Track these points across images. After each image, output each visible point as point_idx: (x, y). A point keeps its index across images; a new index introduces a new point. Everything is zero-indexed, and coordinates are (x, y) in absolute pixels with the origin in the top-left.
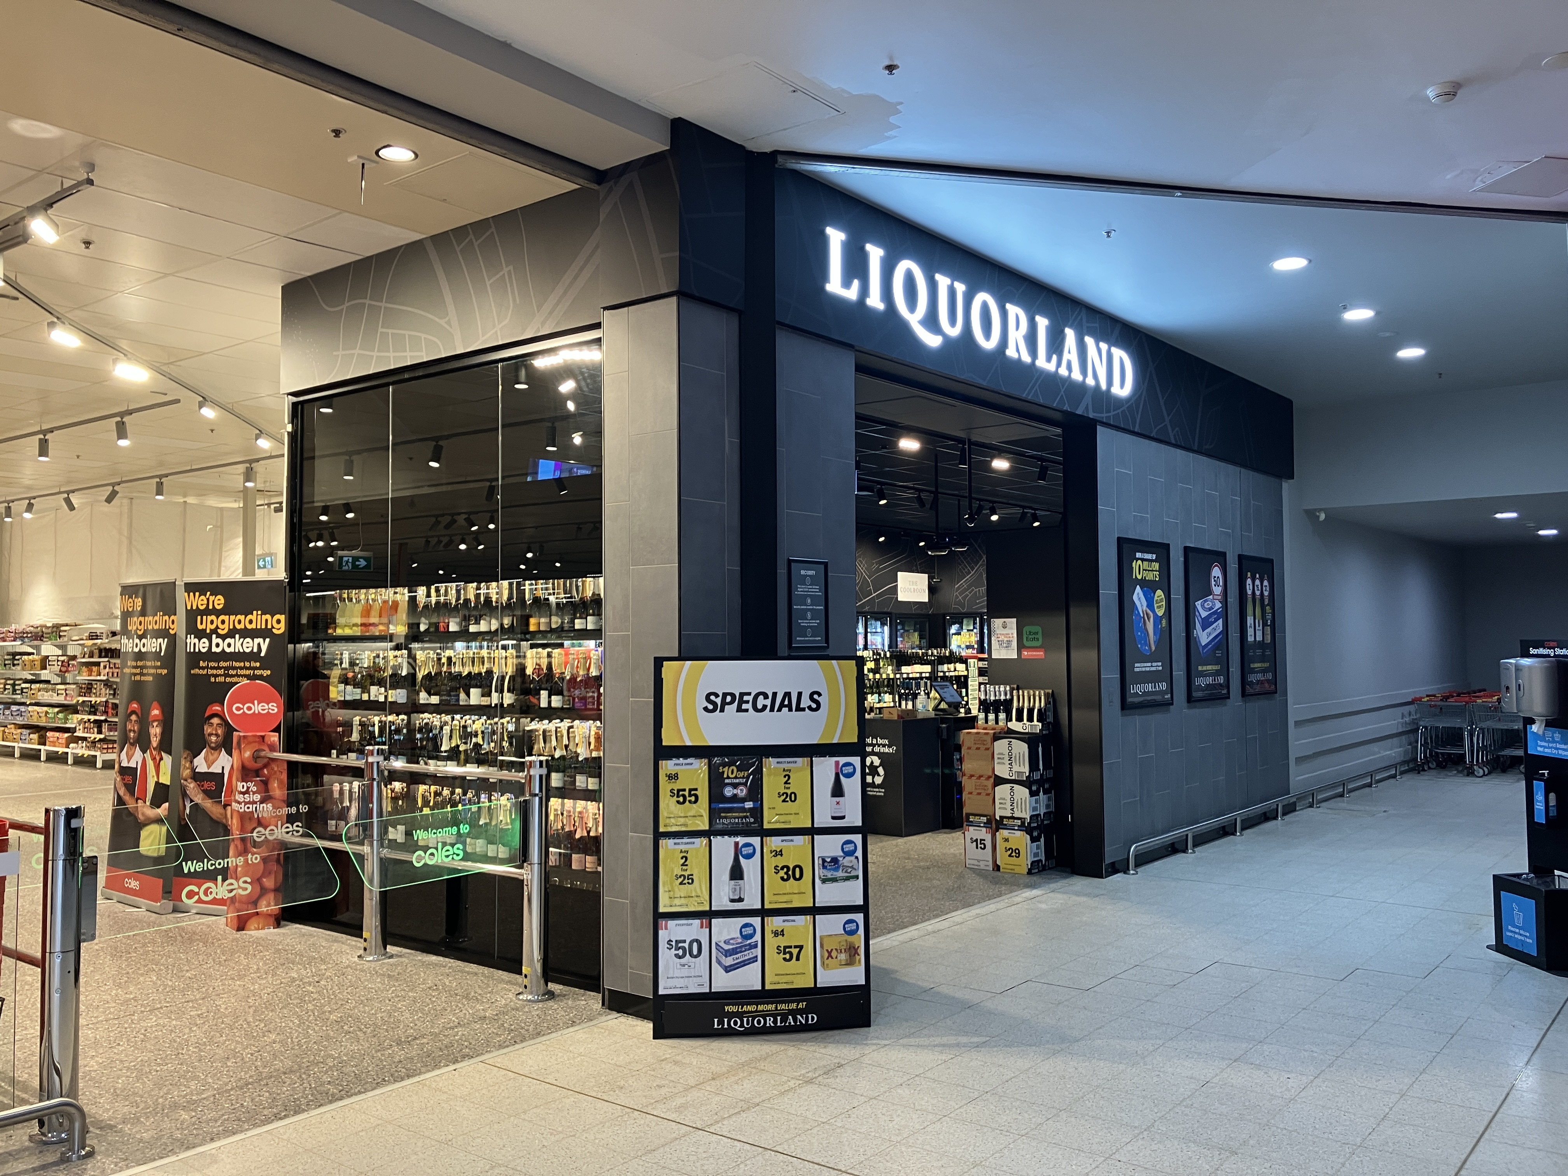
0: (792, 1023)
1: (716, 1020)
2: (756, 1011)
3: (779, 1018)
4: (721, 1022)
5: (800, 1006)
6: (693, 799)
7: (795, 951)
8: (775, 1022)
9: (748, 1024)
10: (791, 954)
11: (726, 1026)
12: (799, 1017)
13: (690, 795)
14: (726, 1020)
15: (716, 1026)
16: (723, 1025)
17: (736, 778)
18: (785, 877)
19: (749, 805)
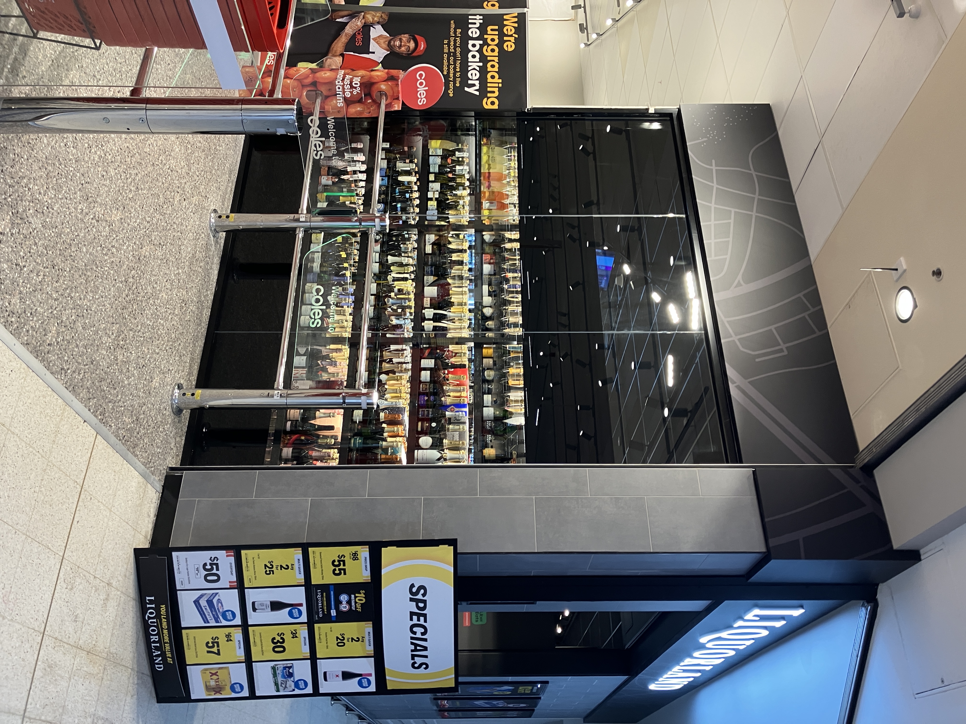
0: (154, 654)
1: (153, 598)
2: (162, 629)
3: (158, 645)
4: (151, 602)
5: (169, 659)
6: (337, 572)
7: (215, 650)
8: (154, 642)
9: (151, 622)
10: (213, 647)
11: (148, 606)
12: (160, 658)
13: (340, 570)
14: (153, 606)
15: (147, 598)
16: (149, 604)
17: (356, 603)
18: (275, 641)
19: (333, 613)
